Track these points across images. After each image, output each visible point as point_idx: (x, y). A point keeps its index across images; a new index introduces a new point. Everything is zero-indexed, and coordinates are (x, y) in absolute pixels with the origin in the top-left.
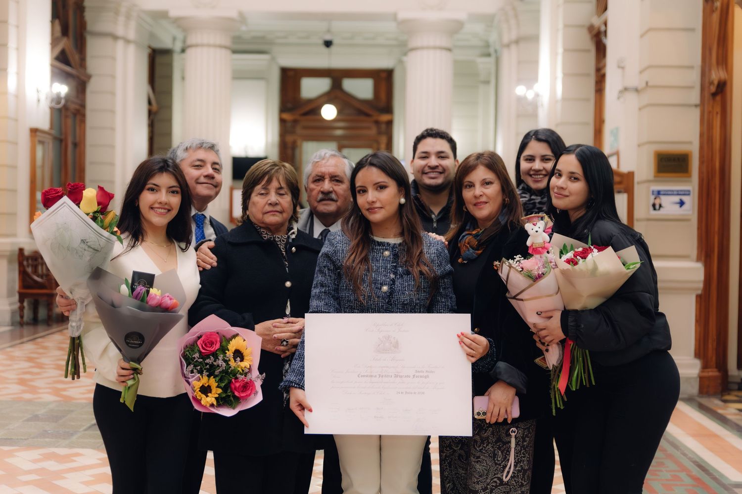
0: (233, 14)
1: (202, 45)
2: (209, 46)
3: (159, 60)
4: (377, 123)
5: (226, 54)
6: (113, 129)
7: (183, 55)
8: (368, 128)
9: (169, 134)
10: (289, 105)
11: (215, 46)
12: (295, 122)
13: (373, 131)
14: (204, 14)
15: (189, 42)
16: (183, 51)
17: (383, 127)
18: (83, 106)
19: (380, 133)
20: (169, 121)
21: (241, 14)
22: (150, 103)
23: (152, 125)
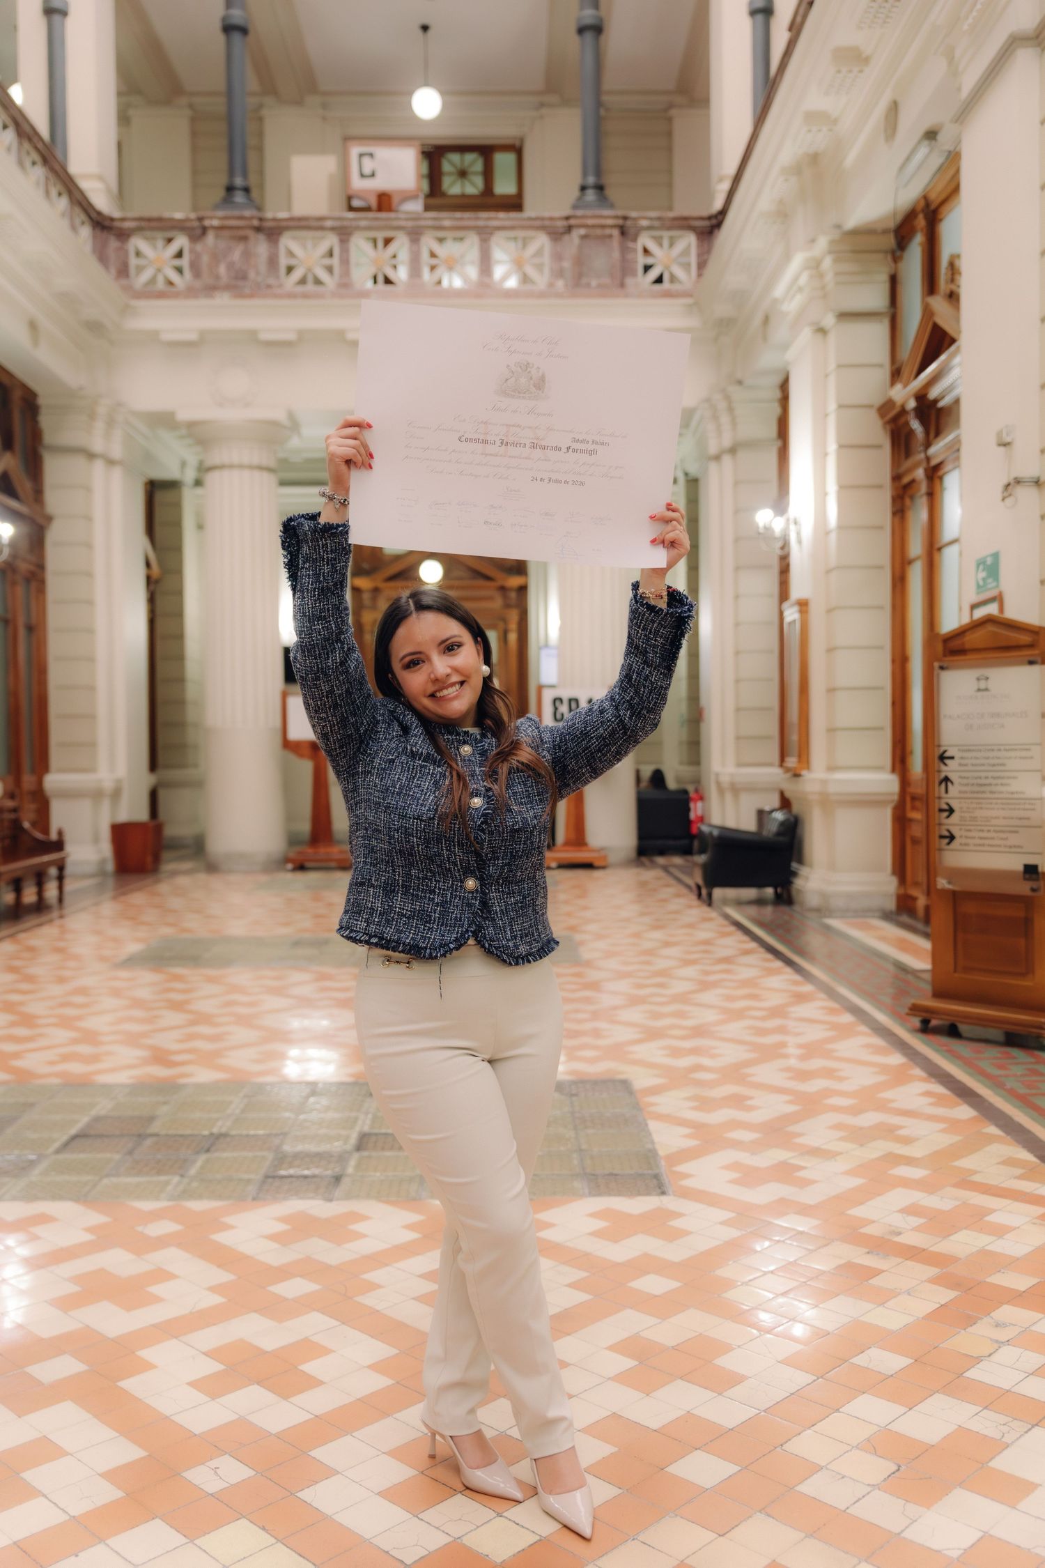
0: (280, 415)
1: (231, 467)
2: (241, 466)
3: (159, 496)
4: (503, 589)
5: (269, 480)
6: (90, 602)
7: (199, 491)
8: (490, 598)
9: (179, 614)
10: (366, 566)
11: (251, 467)
12: (376, 590)
13: (497, 603)
14: (231, 415)
15: (208, 463)
16: (198, 483)
17: (513, 595)
18: (41, 566)
19: (507, 606)
20: (179, 593)
21: (291, 416)
22: (148, 565)
23: (152, 600)
